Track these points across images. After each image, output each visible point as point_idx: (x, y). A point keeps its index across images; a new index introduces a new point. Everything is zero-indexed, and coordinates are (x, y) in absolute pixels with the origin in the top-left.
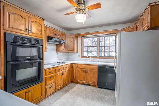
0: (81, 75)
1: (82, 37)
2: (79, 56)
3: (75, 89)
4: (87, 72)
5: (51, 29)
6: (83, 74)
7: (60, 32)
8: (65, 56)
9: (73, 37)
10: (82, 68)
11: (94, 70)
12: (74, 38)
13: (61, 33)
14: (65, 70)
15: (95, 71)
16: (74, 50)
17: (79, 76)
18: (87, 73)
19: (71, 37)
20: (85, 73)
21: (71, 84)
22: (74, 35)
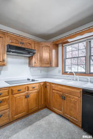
0: (56, 100)
1: (64, 45)
2: (59, 72)
3: (43, 122)
4: (65, 97)
5: (13, 36)
6: (59, 99)
7: (29, 40)
8: (42, 72)
9: (49, 45)
10: (57, 91)
11: (76, 97)
12: (51, 46)
13: (31, 41)
14: (31, 91)
15: (78, 99)
16: (51, 63)
17: (54, 102)
18: (65, 99)
19: (47, 46)
20: (62, 98)
21: (44, 110)
22: (50, 43)
